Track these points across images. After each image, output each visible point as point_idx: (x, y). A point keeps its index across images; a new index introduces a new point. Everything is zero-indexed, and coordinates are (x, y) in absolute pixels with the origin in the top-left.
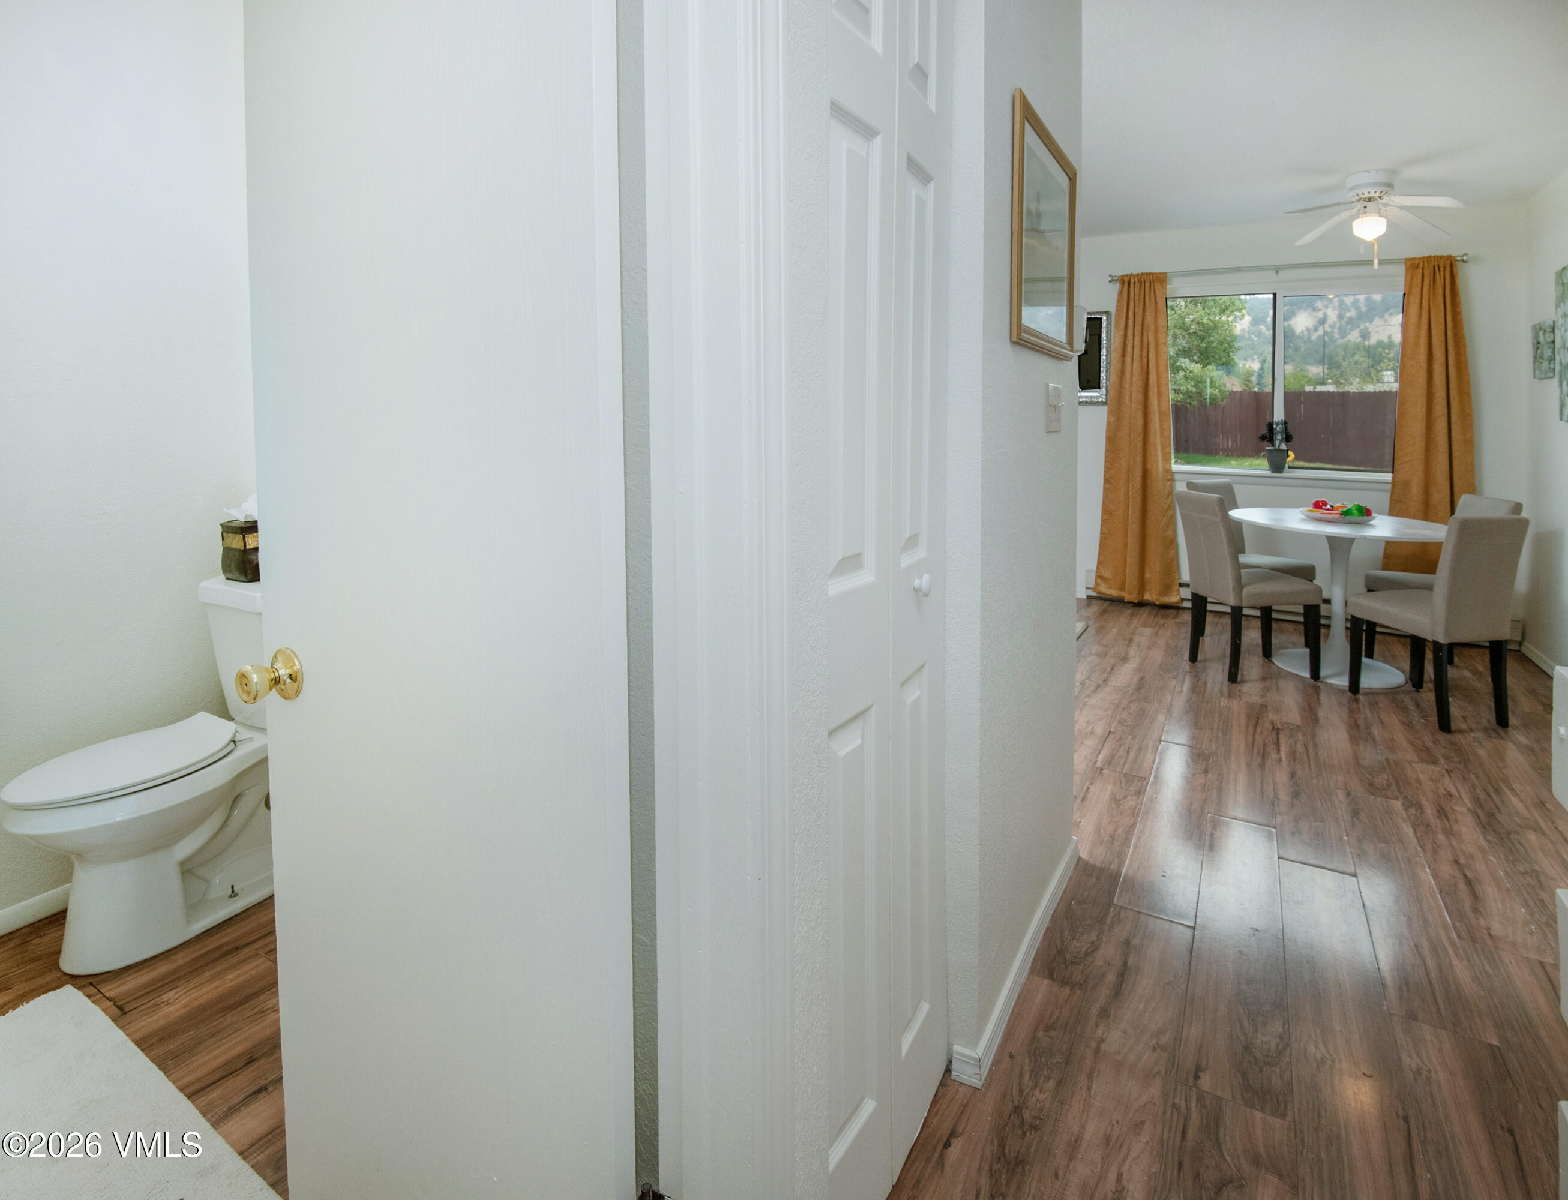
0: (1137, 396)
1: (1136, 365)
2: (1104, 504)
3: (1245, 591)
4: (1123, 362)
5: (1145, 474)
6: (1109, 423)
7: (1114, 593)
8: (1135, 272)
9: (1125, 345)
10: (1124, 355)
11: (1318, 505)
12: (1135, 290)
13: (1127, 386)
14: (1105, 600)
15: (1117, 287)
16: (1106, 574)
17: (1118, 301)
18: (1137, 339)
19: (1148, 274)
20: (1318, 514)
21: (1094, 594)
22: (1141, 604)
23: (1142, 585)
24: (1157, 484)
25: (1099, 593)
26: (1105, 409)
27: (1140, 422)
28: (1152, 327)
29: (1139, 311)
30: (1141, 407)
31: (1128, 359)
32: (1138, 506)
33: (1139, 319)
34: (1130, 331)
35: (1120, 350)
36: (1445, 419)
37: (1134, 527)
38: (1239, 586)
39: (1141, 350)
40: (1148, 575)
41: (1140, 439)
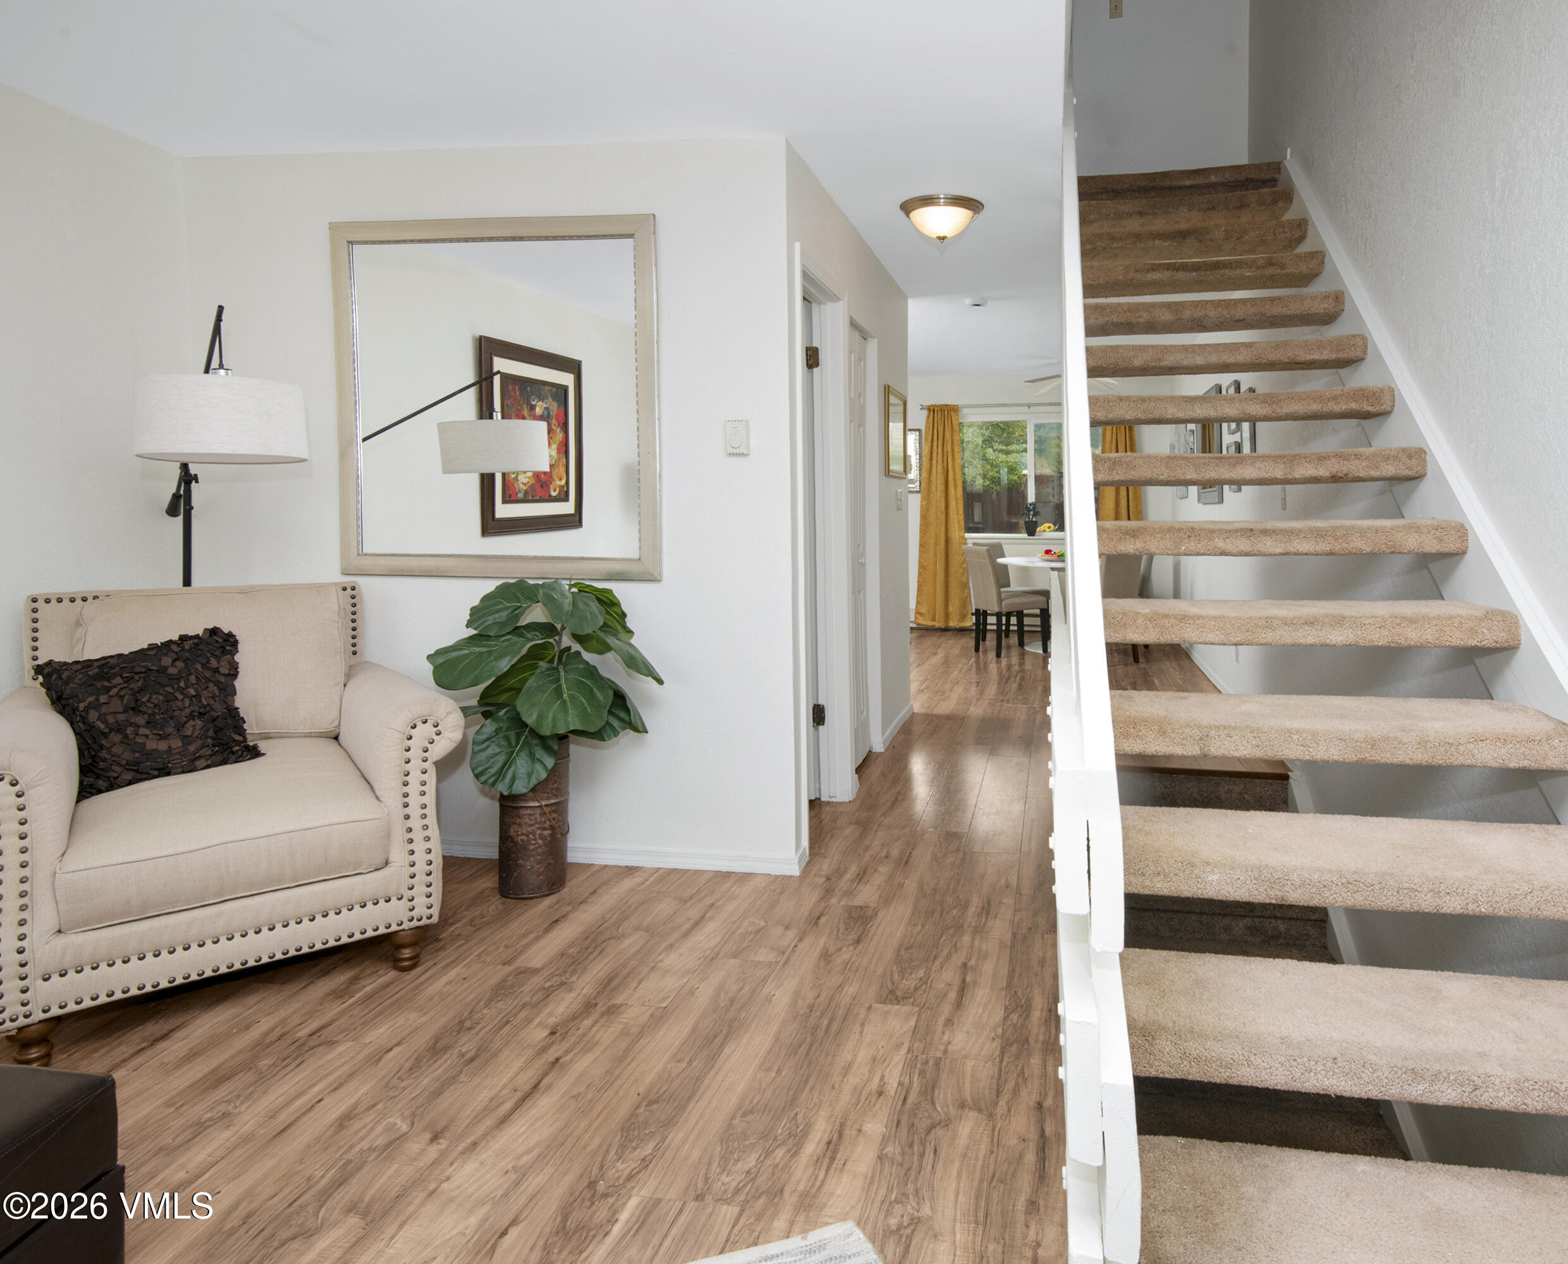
0: (941, 487)
1: (940, 467)
2: (920, 562)
3: (1004, 603)
4: (931, 464)
5: (947, 541)
6: (922, 506)
7: (930, 623)
8: (938, 404)
9: (931, 453)
10: (931, 459)
11: (1048, 552)
12: (938, 416)
13: (934, 480)
14: (922, 629)
15: (925, 412)
16: (923, 610)
17: (927, 422)
18: (940, 449)
19: (946, 405)
20: (1047, 557)
21: (915, 626)
22: (946, 630)
23: (947, 616)
24: (955, 547)
25: (918, 624)
26: (919, 495)
27: (943, 505)
28: (950, 442)
29: (941, 430)
30: (943, 494)
31: (934, 462)
32: (943, 562)
33: (941, 435)
34: (935, 443)
35: (929, 456)
36: (1126, 499)
37: (941, 576)
38: (1000, 601)
39: (943, 456)
40: (951, 609)
41: (943, 516)
